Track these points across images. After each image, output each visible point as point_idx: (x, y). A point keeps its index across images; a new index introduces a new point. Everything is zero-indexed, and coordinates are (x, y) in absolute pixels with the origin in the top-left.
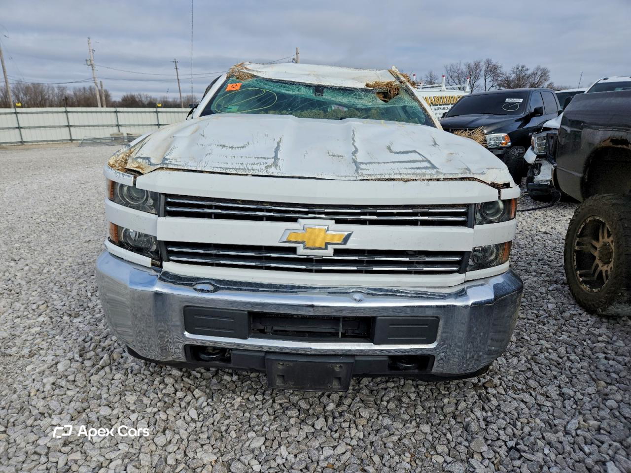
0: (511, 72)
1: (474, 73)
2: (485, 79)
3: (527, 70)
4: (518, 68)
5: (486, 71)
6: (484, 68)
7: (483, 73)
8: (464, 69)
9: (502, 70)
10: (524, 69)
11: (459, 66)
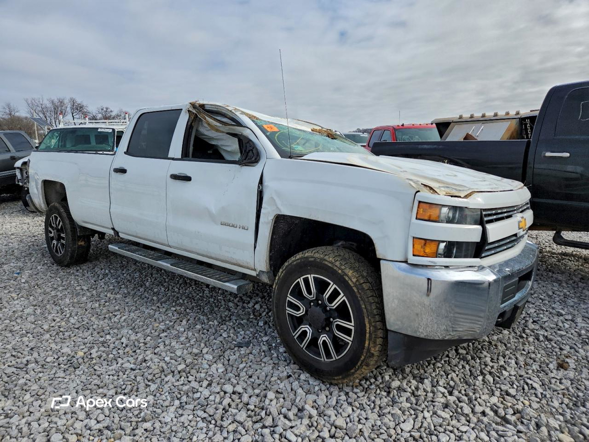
0: (97, 112)
1: (60, 109)
2: (73, 116)
3: (111, 111)
4: (102, 109)
5: (72, 109)
6: (69, 106)
7: (69, 109)
8: (49, 105)
9: (88, 109)
10: (109, 110)
11: (41, 101)
